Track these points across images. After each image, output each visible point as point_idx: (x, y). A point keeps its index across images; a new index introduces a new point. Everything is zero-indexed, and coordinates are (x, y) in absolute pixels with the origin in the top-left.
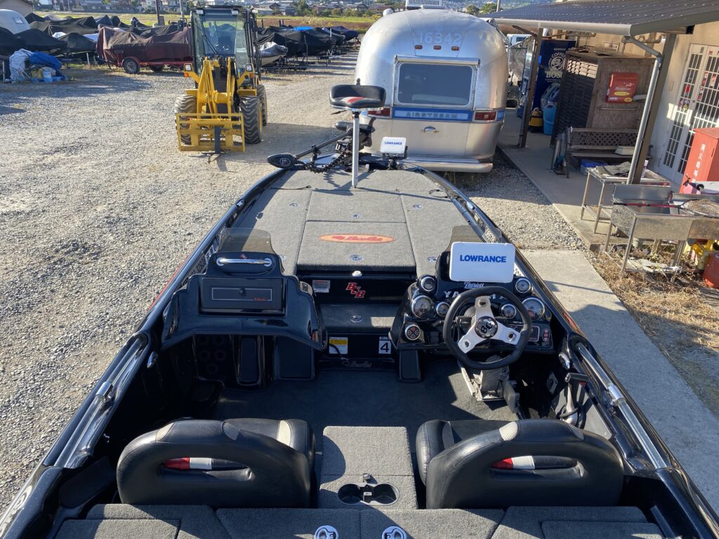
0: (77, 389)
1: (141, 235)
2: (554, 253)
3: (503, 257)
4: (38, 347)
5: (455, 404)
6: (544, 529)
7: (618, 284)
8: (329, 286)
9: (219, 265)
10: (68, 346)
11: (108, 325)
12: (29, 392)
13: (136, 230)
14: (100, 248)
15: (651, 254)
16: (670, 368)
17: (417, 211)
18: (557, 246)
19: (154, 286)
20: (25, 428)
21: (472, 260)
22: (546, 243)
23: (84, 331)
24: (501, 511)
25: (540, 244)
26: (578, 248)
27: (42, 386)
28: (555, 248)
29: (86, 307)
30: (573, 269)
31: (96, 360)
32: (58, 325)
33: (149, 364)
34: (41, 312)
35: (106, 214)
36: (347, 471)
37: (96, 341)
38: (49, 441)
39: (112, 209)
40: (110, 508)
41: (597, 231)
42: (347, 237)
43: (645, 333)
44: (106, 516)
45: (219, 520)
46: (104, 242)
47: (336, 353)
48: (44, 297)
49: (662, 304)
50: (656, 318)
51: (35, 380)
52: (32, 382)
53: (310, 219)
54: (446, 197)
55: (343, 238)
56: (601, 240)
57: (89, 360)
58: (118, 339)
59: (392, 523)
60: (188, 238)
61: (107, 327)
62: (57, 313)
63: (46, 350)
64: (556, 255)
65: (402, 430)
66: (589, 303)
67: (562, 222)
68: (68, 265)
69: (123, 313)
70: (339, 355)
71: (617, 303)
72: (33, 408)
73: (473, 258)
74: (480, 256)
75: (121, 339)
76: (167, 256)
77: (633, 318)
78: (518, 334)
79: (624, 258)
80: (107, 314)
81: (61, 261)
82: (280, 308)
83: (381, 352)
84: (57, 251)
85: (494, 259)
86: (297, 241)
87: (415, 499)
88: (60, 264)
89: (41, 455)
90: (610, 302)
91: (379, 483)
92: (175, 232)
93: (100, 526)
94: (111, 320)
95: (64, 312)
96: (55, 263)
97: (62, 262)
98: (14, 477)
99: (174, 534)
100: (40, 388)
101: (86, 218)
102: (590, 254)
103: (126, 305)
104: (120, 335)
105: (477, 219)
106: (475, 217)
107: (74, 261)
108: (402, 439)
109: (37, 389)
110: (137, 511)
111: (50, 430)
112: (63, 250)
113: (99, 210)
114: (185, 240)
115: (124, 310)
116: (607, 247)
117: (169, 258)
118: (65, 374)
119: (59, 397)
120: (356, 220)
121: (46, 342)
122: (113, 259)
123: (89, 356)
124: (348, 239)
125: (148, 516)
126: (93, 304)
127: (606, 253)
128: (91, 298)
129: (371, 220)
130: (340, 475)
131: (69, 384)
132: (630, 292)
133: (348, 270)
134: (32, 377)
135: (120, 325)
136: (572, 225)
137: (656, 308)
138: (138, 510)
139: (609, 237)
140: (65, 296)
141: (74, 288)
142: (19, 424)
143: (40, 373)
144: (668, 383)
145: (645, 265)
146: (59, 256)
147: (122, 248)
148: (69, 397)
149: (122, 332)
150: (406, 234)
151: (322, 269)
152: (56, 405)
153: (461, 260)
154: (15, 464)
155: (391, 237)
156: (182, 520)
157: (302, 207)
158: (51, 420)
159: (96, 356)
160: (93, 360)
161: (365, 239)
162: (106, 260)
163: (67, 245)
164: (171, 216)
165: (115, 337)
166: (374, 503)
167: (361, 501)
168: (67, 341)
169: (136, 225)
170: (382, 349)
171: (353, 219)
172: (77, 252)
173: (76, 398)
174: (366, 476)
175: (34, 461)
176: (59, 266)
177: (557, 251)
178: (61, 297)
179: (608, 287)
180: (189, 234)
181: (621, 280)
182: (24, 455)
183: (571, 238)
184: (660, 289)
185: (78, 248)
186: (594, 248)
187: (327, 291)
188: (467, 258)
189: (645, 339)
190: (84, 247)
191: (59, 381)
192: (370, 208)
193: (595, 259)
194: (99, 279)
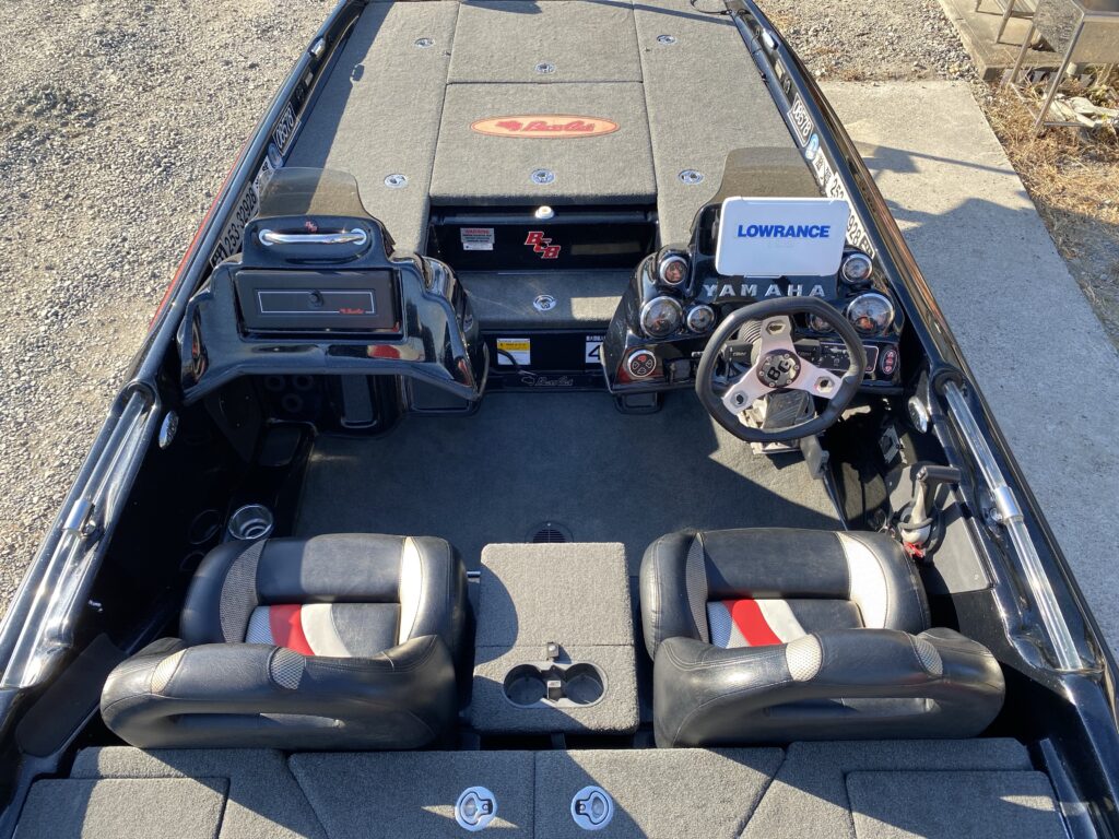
0: (92, 388)
1: (167, 71)
2: (916, 87)
3: (823, 227)
4: (15, 308)
5: (715, 456)
6: (851, 789)
7: (1026, 151)
8: (492, 239)
9: (266, 243)
10: (67, 306)
11: (130, 263)
12: (13, 394)
13: (156, 59)
14: (94, 102)
15: (1096, 85)
16: (1092, 320)
17: (664, 51)
18: (923, 72)
19: (201, 180)
20: (17, 460)
21: (762, 235)
22: (904, 66)
23: (90, 277)
24: (780, 752)
25: (892, 68)
26: (962, 76)
27: (33, 383)
28: (920, 77)
29: (86, 227)
30: (948, 122)
31: (115, 331)
32: (42, 266)
33: (163, 441)
34: (10, 240)
35: (96, 26)
36: (522, 637)
37: (112, 295)
38: (59, 482)
39: (107, 14)
40: (108, 755)
41: (1003, 39)
42: (526, 122)
43: (1060, 252)
44: (102, 773)
45: (295, 778)
46: (102, 87)
47: (509, 363)
48: (10, 208)
49: (1098, 189)
50: (1085, 219)
51: (19, 372)
52: (15, 375)
53: (456, 79)
54: (723, 13)
55: (516, 126)
56: (1008, 58)
57: (103, 333)
58: (148, 290)
59: (590, 781)
60: (251, 74)
61: (127, 267)
62: (39, 241)
63: (31, 314)
64: (921, 92)
65: (616, 550)
66: (967, 196)
67: (941, 20)
68: (42, 142)
69: (152, 238)
70: (514, 367)
71: (1020, 193)
72: (25, 425)
73: (764, 231)
74: (777, 227)
75: (154, 290)
76: (217, 117)
77: (1042, 223)
78: (838, 381)
79: (1045, 97)
80: (125, 240)
81: (30, 131)
82: (392, 326)
83: (589, 360)
84: (20, 111)
85: (806, 232)
86: (430, 135)
87: (634, 693)
88: (29, 139)
89: (49, 508)
90: (1006, 193)
91: (574, 663)
92: (227, 63)
93: (93, 794)
94: (133, 252)
95: (49, 238)
96: (20, 137)
97: (30, 134)
98: (13, 546)
99: (219, 807)
100: (30, 387)
101: (61, 35)
102: (984, 88)
103: (155, 220)
104: (152, 282)
105: (780, 74)
106: (777, 67)
107: (53, 132)
108: (616, 570)
109: (26, 389)
110: (154, 763)
111: (57, 463)
112: (29, 108)
113: (84, 15)
114: (246, 80)
115: (152, 232)
116: (1016, 74)
117: (220, 119)
118: (68, 361)
119: (63, 403)
120: (544, 78)
121: (28, 298)
122: (122, 125)
123: (103, 324)
124: (528, 128)
125: (174, 772)
126: (98, 220)
127: (1013, 86)
128: (91, 207)
129: (573, 77)
130: (509, 646)
131: (78, 378)
132: (1046, 166)
133: (527, 205)
134: (14, 367)
135: (150, 263)
136: (956, 26)
137: (1087, 199)
138: (155, 761)
139: (1025, 51)
140: (47, 206)
141: (60, 189)
142: (6, 454)
143: (27, 359)
144: (1084, 353)
145: (1078, 110)
146: (25, 121)
147: (136, 99)
148: (80, 403)
149: (154, 276)
150: (640, 111)
151: (478, 204)
152: (61, 417)
153: (740, 234)
154: (10, 523)
155: (611, 121)
156: (232, 779)
157: (438, 44)
158: (56, 445)
159: (115, 325)
160: (111, 331)
161: (559, 128)
162: (109, 128)
163: (35, 97)
164: (217, 25)
165: (143, 285)
166: (565, 704)
167: (543, 700)
168: (62, 295)
169: (156, 47)
170: (590, 355)
171: (537, 75)
172: (55, 112)
173: (92, 404)
174: (552, 648)
175: (39, 517)
176: (28, 144)
177: (922, 83)
178: (39, 207)
179: (1006, 160)
180: (253, 66)
181: (1032, 143)
182: (22, 508)
183: (953, 54)
184: (1099, 159)
185: (56, 102)
186: (993, 76)
187: (489, 247)
188: (753, 231)
189: (1055, 265)
190: (66, 101)
191: (59, 374)
192: (573, 45)
193: (990, 98)
194: (101, 168)
